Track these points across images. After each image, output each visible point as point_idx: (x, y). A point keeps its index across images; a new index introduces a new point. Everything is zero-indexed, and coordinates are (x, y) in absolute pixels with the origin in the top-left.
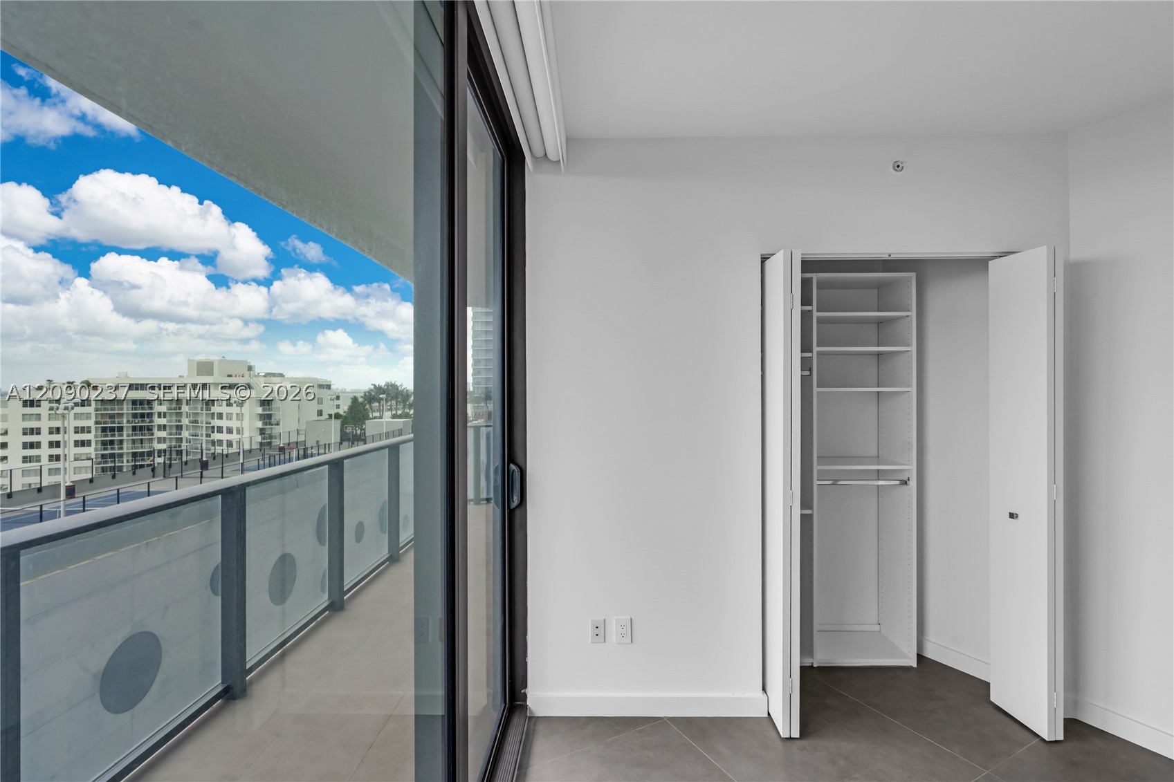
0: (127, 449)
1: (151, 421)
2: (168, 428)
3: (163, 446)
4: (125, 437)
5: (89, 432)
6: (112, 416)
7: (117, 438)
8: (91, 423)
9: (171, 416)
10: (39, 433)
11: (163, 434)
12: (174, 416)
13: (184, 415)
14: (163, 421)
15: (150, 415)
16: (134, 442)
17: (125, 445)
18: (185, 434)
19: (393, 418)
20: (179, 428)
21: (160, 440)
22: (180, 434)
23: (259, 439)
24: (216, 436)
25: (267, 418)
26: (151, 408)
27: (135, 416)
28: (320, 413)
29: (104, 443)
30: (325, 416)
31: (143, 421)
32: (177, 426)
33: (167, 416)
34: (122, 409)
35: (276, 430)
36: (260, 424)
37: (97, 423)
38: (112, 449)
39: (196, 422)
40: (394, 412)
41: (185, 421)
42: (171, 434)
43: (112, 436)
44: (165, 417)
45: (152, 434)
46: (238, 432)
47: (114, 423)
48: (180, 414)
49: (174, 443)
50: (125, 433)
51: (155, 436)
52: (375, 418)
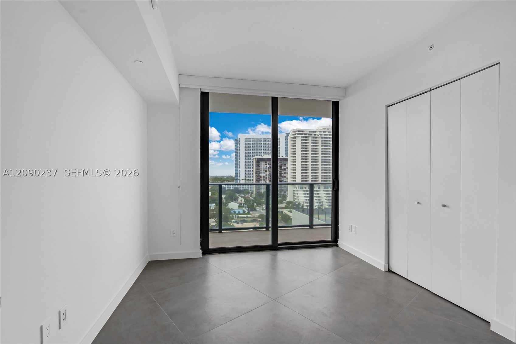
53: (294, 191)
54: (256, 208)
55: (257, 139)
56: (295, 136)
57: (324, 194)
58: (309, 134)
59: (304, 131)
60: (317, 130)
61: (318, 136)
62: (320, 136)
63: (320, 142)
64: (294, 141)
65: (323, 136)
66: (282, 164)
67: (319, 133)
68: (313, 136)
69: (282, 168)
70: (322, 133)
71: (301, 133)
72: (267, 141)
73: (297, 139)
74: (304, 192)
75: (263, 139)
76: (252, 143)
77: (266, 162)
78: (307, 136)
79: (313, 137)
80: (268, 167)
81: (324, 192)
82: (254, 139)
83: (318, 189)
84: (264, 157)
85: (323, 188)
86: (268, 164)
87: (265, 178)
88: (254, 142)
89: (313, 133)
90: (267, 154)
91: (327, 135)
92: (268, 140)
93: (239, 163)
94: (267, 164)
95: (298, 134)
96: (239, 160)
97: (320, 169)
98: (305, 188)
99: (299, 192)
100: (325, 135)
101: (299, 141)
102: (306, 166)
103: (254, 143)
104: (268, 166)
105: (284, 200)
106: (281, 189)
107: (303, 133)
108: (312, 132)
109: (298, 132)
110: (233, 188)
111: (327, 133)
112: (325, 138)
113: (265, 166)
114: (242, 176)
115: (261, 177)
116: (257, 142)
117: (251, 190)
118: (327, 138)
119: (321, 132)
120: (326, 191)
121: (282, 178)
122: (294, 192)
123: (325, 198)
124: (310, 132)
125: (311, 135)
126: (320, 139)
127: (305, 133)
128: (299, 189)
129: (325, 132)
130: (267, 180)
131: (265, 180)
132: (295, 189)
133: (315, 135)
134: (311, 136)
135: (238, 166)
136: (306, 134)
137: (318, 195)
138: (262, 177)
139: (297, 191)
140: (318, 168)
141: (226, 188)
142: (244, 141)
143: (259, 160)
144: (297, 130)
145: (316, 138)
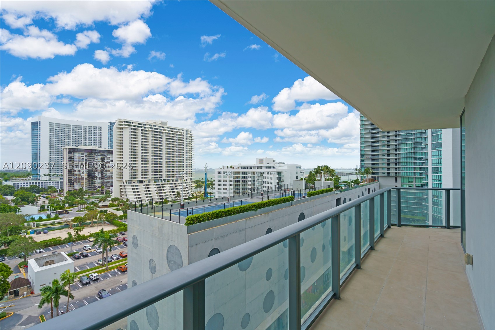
0: (241, 188)
1: (247, 179)
2: (251, 181)
3: (250, 187)
4: (240, 184)
5: (232, 181)
6: (237, 177)
7: (238, 184)
8: (232, 179)
9: (252, 177)
10: (221, 181)
11: (250, 183)
12: (253, 177)
13: (255, 177)
14: (249, 179)
15: (247, 177)
16: (242, 185)
17: (240, 186)
18: (256, 183)
19: (325, 180)
20: (254, 181)
21: (249, 185)
22: (254, 183)
23: (277, 186)
24: (265, 185)
25: (280, 179)
26: (247, 175)
27: (243, 177)
28: (297, 178)
29: (235, 185)
30: (299, 179)
31: (245, 179)
32: (254, 180)
33: (251, 177)
34: (240, 175)
35: (283, 183)
36: (277, 181)
37: (234, 179)
38: (237, 187)
39: (259, 179)
40: (326, 178)
41: (256, 179)
42: (252, 183)
43: (237, 183)
44: (250, 178)
45: (247, 183)
46: (271, 183)
47: (237, 179)
48: (254, 177)
49: (253, 186)
50: (240, 182)
51: (248, 184)
52: (318, 180)
53: (121, 186)
54: (68, 210)
55: (68, 125)
56: (121, 126)
57: (155, 187)
58: (137, 126)
59: (132, 123)
60: (147, 123)
61: (148, 129)
62: (150, 129)
63: (150, 135)
64: (120, 132)
65: (153, 130)
66: (105, 156)
67: (149, 126)
68: (143, 128)
69: (105, 160)
70: (152, 127)
71: (130, 124)
72: (84, 129)
73: (124, 130)
74: (133, 187)
75: (78, 126)
76: (61, 130)
77: (83, 154)
78: (136, 128)
79: (143, 130)
80: (86, 160)
81: (154, 186)
82: (65, 125)
83: (148, 183)
84: (79, 147)
85: (154, 182)
86: (86, 156)
87: (81, 173)
88: (64, 128)
89: (142, 126)
90: (84, 145)
91: (157, 129)
92: (85, 127)
93: (40, 153)
94: (84, 156)
95: (125, 125)
96: (40, 149)
97: (150, 163)
98: (134, 183)
99: (126, 187)
100: (155, 129)
101: (127, 133)
102: (135, 160)
103: (64, 130)
104: (85, 158)
105: (108, 197)
106: (104, 185)
107: (131, 124)
108: (141, 124)
109: (125, 123)
110: (29, 186)
111: (157, 127)
112: (155, 132)
113: (81, 158)
114: (44, 171)
115: (75, 171)
116: (69, 129)
117: (59, 187)
118: (157, 132)
119: (151, 125)
120: (157, 185)
121: (105, 172)
122: (121, 188)
123: (156, 192)
124: (139, 124)
125: (141, 127)
126: (151, 133)
127: (134, 124)
128: (127, 184)
129: (155, 126)
130: (84, 175)
131: (81, 175)
132: (122, 184)
133: (145, 128)
134: (141, 129)
135: (37, 157)
136: (134, 126)
137: (148, 189)
138: (77, 171)
139: (124, 186)
140: (149, 162)
141: (16, 187)
142: (48, 125)
143: (71, 151)
144: (124, 121)
145: (146, 131)
